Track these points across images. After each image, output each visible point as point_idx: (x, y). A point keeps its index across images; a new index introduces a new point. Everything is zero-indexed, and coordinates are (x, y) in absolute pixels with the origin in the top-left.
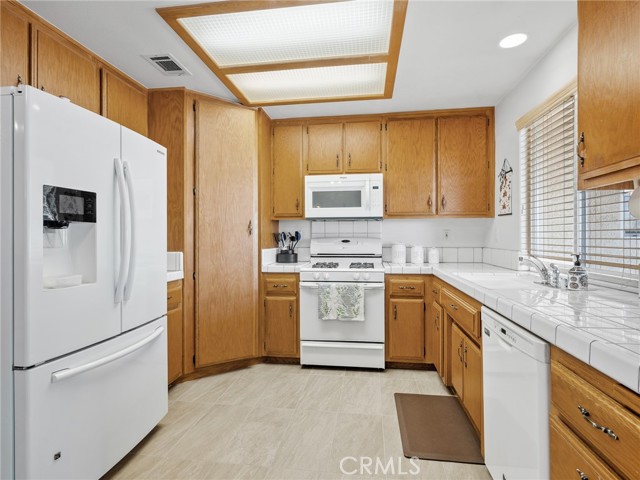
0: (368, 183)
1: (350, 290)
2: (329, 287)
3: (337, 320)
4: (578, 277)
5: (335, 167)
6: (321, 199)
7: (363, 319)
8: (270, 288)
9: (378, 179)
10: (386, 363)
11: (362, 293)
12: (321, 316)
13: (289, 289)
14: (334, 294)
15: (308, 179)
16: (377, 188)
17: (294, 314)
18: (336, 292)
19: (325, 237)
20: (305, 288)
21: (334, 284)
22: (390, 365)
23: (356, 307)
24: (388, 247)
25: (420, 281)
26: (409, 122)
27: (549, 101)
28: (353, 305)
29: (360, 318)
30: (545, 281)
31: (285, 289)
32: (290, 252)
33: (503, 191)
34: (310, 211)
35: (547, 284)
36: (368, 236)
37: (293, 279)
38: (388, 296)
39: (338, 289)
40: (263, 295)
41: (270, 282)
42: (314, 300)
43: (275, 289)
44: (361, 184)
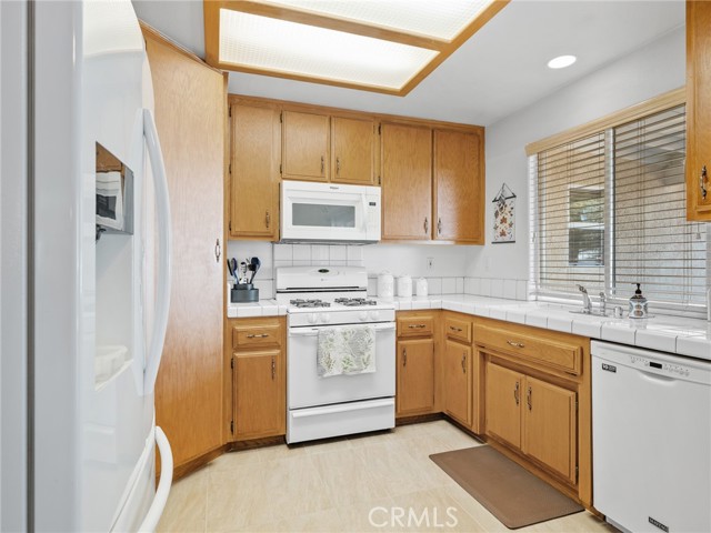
0: (363, 196)
1: (360, 334)
2: (332, 332)
3: (343, 375)
4: (643, 305)
5: (319, 174)
6: (304, 214)
7: (374, 371)
8: (242, 340)
9: (375, 192)
10: (396, 419)
11: (373, 337)
12: (321, 372)
13: (271, 339)
14: (339, 341)
15: (286, 184)
16: (374, 204)
17: (278, 375)
18: (341, 338)
19: (292, 266)
20: (297, 336)
21: (338, 328)
22: (400, 422)
23: (367, 355)
24: (373, 278)
25: (428, 317)
26: (405, 129)
27: (579, 131)
28: (362, 353)
29: (370, 369)
30: (587, 310)
31: (266, 340)
32: (249, 286)
33: (500, 217)
34: (289, 230)
35: (589, 313)
36: (347, 265)
37: (275, 325)
38: (399, 338)
39: (345, 334)
40: (229, 351)
41: (242, 332)
42: (310, 351)
43: (250, 341)
44: (356, 198)
